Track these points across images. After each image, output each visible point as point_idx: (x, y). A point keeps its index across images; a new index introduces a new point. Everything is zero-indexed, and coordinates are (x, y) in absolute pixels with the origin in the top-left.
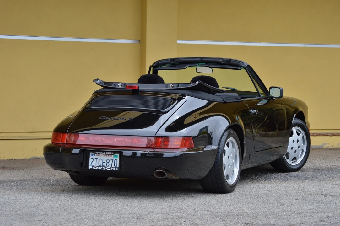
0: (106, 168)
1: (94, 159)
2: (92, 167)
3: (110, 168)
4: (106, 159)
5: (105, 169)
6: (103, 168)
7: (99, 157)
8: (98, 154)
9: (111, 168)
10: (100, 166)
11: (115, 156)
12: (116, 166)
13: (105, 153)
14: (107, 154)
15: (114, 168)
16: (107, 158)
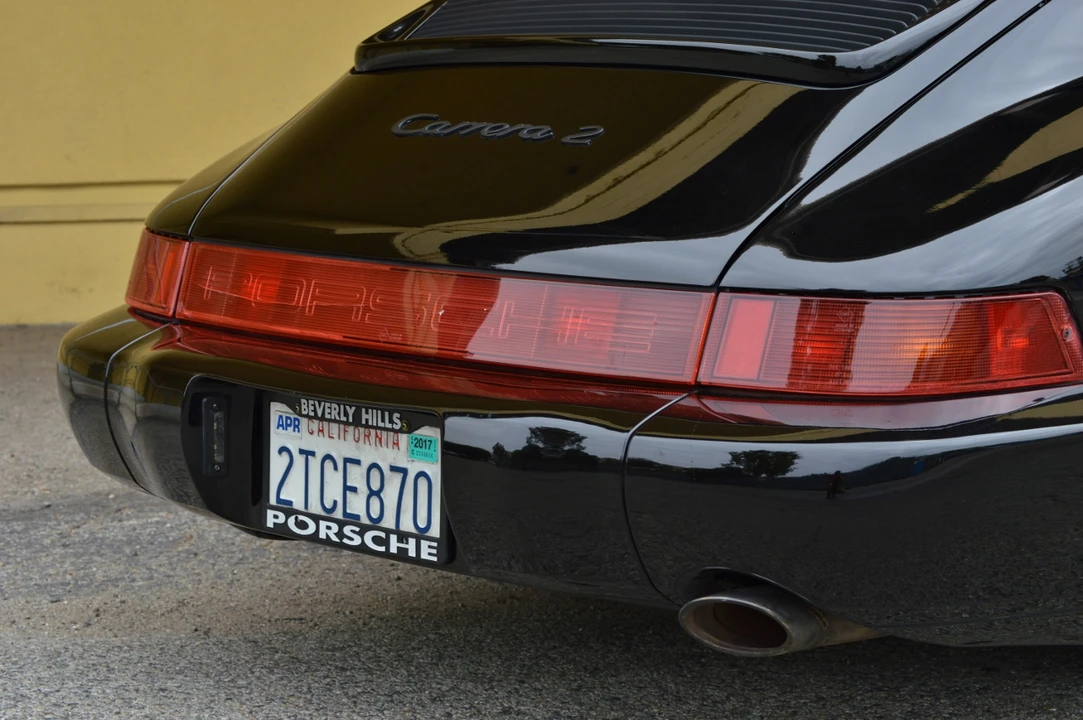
0: (361, 534)
1: (295, 453)
2: (282, 519)
3: (386, 542)
4: (365, 464)
5: (357, 541)
6: (347, 530)
7: (321, 445)
8: (316, 417)
9: (393, 538)
10: (328, 514)
11: (420, 443)
12: (422, 524)
13: (351, 411)
14: (367, 426)
15: (412, 542)
16: (369, 454)
